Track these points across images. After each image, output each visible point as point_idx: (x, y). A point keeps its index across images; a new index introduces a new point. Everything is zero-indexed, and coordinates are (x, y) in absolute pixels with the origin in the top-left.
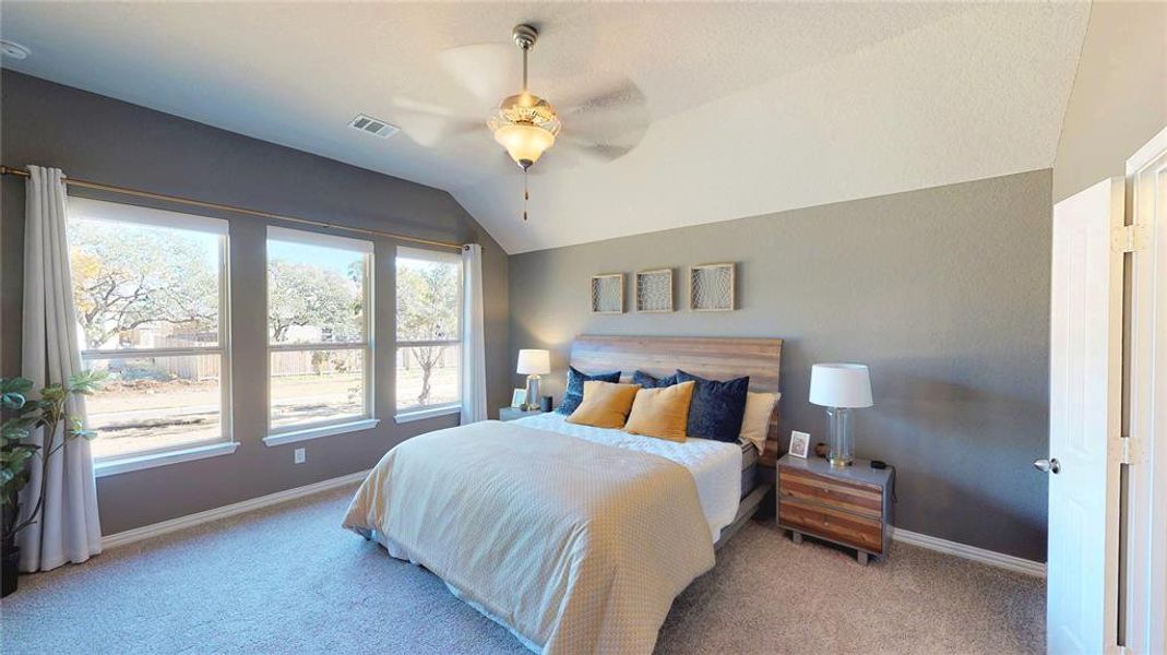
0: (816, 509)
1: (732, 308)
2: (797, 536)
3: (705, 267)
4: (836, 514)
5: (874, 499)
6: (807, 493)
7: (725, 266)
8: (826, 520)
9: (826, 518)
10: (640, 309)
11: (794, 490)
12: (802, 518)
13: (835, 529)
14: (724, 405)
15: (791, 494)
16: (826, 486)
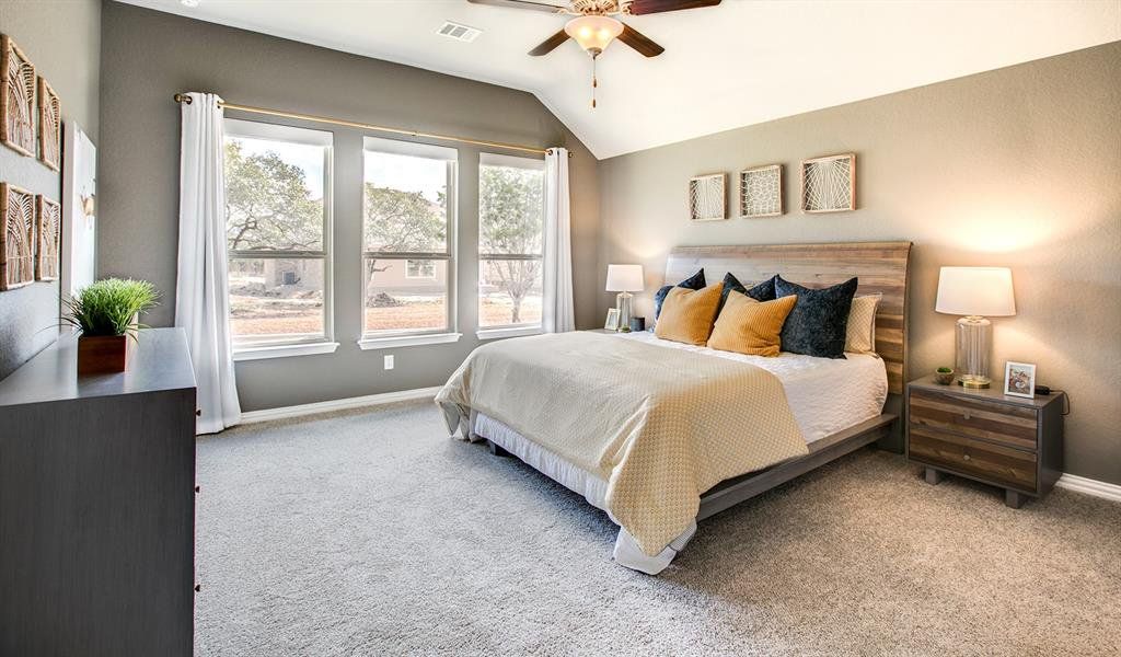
0: (956, 440)
1: (851, 208)
2: (931, 474)
3: (819, 161)
4: (978, 445)
5: (1028, 426)
6: (943, 421)
7: (843, 157)
8: (966, 453)
9: (967, 450)
10: (745, 213)
11: (925, 417)
12: (936, 451)
13: (977, 463)
14: (823, 312)
15: (923, 423)
16: (967, 412)
